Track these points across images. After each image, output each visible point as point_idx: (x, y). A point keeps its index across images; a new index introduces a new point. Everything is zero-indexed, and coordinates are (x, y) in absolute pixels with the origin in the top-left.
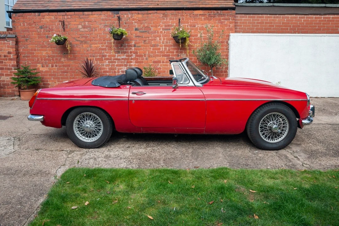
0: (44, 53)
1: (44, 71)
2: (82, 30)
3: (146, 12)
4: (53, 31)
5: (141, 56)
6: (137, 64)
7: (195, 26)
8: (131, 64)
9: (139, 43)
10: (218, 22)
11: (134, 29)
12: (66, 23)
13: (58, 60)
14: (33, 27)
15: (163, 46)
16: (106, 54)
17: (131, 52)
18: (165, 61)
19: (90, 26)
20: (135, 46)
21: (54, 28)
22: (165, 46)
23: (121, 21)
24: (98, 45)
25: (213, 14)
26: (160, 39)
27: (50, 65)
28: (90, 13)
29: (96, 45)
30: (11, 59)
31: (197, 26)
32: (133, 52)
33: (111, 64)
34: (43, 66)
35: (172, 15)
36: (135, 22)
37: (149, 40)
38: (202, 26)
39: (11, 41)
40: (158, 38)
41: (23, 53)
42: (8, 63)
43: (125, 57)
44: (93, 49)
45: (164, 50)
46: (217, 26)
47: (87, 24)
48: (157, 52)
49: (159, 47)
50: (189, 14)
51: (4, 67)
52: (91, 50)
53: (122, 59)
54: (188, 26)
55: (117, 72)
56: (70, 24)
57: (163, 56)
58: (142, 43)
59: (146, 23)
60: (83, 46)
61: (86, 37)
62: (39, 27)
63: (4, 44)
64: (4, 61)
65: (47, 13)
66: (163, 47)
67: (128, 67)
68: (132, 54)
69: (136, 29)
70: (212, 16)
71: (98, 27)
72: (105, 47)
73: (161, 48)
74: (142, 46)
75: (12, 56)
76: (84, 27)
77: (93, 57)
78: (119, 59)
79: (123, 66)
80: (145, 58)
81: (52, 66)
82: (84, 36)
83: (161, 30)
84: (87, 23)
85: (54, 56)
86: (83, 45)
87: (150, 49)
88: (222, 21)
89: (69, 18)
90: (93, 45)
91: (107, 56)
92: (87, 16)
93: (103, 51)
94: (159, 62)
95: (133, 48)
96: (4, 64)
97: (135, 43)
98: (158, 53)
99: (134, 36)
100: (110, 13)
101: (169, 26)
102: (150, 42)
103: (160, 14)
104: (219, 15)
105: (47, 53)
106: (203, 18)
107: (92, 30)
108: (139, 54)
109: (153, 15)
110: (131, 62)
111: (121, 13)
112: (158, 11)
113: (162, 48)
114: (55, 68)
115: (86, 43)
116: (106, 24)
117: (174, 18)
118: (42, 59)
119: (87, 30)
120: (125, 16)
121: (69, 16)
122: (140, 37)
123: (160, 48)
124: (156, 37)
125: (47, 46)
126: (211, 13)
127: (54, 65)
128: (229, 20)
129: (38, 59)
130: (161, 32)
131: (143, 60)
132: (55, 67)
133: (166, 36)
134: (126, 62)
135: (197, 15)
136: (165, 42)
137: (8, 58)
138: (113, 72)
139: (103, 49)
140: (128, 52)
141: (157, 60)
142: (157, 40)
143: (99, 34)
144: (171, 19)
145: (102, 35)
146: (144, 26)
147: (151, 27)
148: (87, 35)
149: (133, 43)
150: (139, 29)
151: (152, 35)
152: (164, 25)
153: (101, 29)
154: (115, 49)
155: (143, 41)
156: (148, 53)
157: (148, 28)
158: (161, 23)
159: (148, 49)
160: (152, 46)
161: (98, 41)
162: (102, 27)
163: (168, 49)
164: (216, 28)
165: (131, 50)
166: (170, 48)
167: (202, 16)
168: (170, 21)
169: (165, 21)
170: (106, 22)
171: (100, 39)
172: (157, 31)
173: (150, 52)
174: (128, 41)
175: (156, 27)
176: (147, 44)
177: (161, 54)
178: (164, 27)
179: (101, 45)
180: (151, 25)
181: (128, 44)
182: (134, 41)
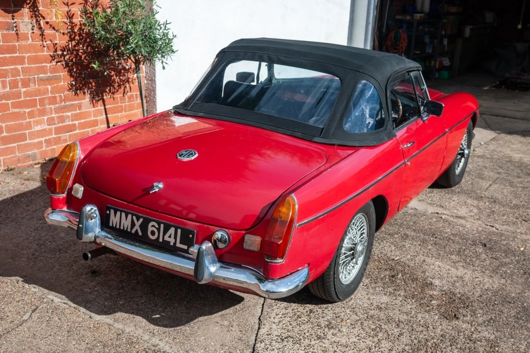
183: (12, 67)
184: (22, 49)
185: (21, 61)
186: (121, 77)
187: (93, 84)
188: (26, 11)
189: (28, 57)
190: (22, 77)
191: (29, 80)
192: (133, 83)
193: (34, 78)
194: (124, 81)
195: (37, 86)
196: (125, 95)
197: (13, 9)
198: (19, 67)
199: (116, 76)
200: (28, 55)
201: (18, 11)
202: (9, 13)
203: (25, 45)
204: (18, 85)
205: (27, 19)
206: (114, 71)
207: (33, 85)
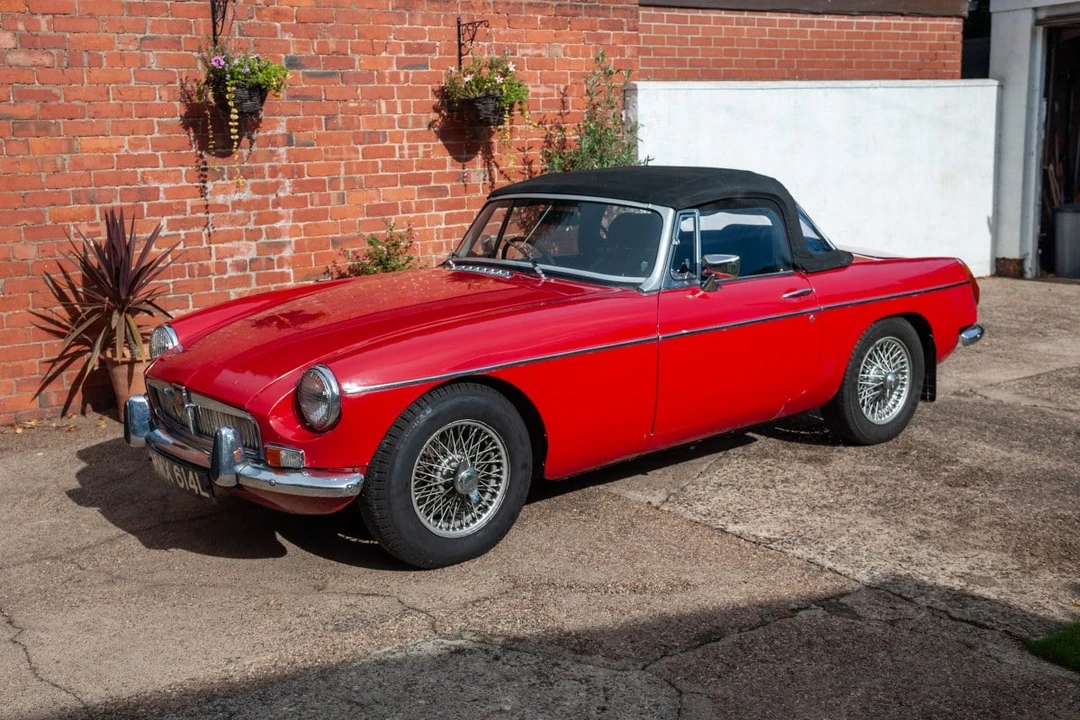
2: (20, 58)
5: (317, 186)
6: (301, 224)
7: (515, 54)
8: (278, 225)
9: (308, 125)
10: (588, 37)
11: (280, 58)
15: (405, 140)
16: (155, 185)
17: (274, 172)
18: (414, 206)
20: (289, 141)
22: (412, 137)
24: (113, 140)
25: (571, 6)
26: (392, 109)
29: (102, 142)
31: (522, 51)
32: (283, 169)
33: (182, 232)
35: (433, 1)
36: (285, 29)
37: (347, 110)
38: (538, 52)
40: (383, 104)
43: (246, 195)
44: (87, 164)
45: (406, 158)
46: (586, 53)
47: (43, 26)
48: (380, 164)
49: (387, 144)
52: (77, 164)
53: (237, 204)
54: (489, 53)
55: (213, 270)
57: (405, 181)
58: (320, 126)
59: (333, 36)
60: (28, 147)
61: (45, 97)
67: (263, 239)
68: (280, 177)
69: (292, 63)
70: (570, 12)
72: (150, 152)
73: (397, 146)
74: (320, 139)
76: (29, 43)
77: (92, 202)
78: (223, 207)
79: (240, 239)
80: (333, 194)
82: (29, 91)
83: (395, 69)
84: (43, 22)
86: (32, 140)
87: (353, 156)
88: (600, 31)
90: (85, 142)
91: (162, 195)
93: (140, 170)
94: (392, 208)
95: (282, 150)
97: (291, 126)
98: (385, 168)
99: (284, 95)
101: (422, 49)
102: (352, 118)
104: (590, 7)
106: (539, 17)
107: (74, 62)
108: (307, 178)
110: (277, 218)
113: (401, 148)
115: (44, 129)
116: (148, 34)
117: (439, 15)
119: (47, 60)
122: (309, 98)
123: (394, 147)
124: (373, 97)
128: (622, 29)
130: (395, 78)
131: (328, 202)
133: (411, 93)
134: (253, 219)
135: (518, 6)
136: (410, 121)
138: (196, 272)
139: (140, 161)
140: (259, 172)
141: (382, 202)
142: (380, 112)
143: (116, 83)
144: (427, 20)
145: (131, 89)
146: (323, 46)
147: (352, 52)
148: (48, 88)
149: (281, 129)
150: (303, 62)
151: (359, 91)
152: (403, 47)
153: (122, 58)
154: (201, 156)
155: (323, 117)
156: (346, 173)
157: (340, 59)
158: (392, 37)
159: (345, 151)
160: (359, 138)
161: (110, 120)
162: (131, 47)
163: (424, 152)
164: (582, 61)
165: (275, 158)
166: (429, 146)
167: (535, 12)
168: (426, 28)
169: (406, 26)
170: (149, 23)
171: (122, 110)
172: (375, 73)
173: (354, 168)
174: (260, 120)
175: (373, 51)
176: (341, 129)
177: (399, 174)
178: (403, 55)
179: (126, 138)
180: (352, 43)
181: (261, 134)
182: (285, 119)
183: (459, 225)
184: (471, 203)
185: (469, 217)
188: (479, 157)
197: (465, 156)
198: (467, 225)
200: (478, 210)
201: (471, 158)
202: (460, 162)
203: (475, 199)
205: (479, 168)
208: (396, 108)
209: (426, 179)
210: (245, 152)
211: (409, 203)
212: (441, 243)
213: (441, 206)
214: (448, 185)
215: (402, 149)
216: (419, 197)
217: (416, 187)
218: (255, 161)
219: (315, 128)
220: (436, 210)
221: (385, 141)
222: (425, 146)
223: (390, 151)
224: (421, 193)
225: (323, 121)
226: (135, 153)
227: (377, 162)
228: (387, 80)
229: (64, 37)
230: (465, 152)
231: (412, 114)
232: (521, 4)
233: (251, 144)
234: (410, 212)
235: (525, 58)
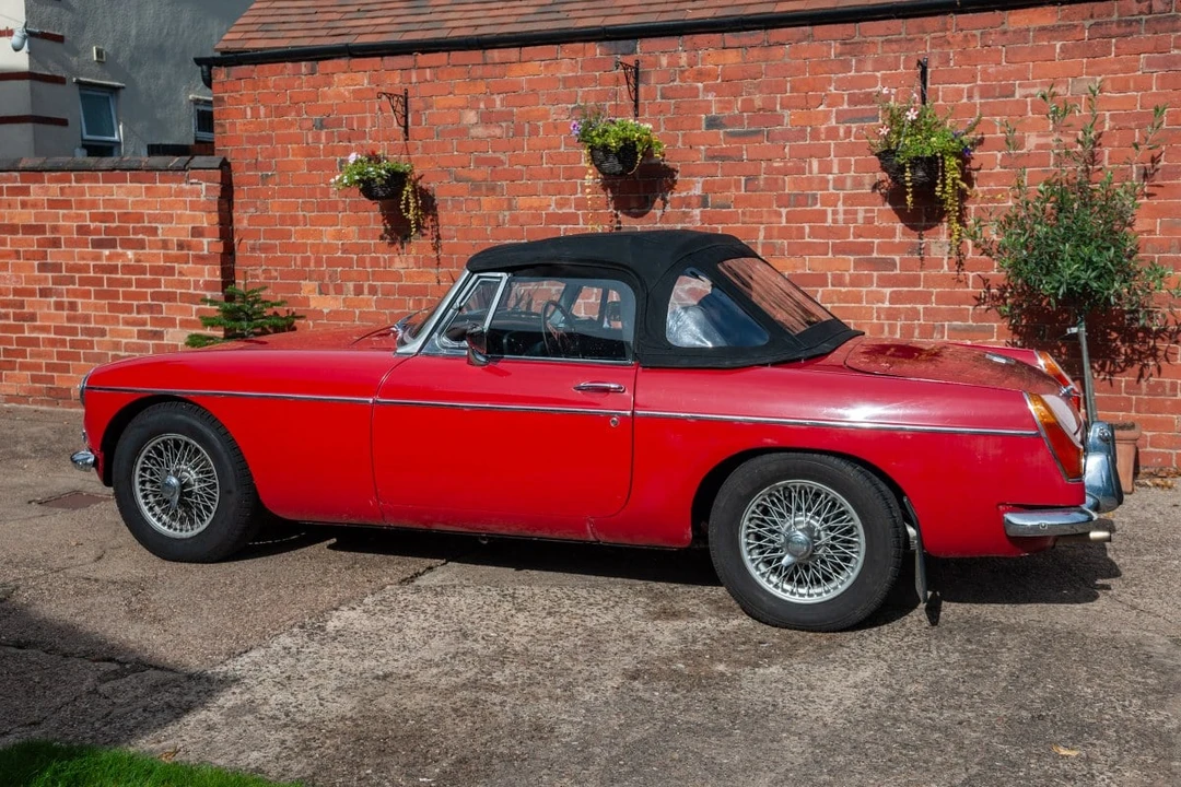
0: (328, 235)
1: (326, 311)
2: (479, 131)
3: (760, 36)
4: (364, 138)
7: (1013, 95)
9: (726, 187)
10: (1149, 64)
11: (700, 119)
12: (414, 103)
13: (382, 264)
14: (291, 124)
15: (840, 203)
18: (847, 279)
19: (511, 113)
20: (703, 202)
21: (369, 124)
22: (848, 199)
23: (642, 88)
24: (543, 200)
25: (1120, 22)
26: (825, 168)
27: (351, 285)
28: (513, 53)
29: (534, 201)
30: (200, 259)
31: (1023, 91)
34: (323, 291)
35: (888, 41)
36: (707, 89)
37: (770, 171)
38: (1053, 89)
39: (204, 185)
40: (815, 164)
41: (249, 234)
42: (191, 274)
44: (521, 220)
45: (841, 224)
46: (1143, 86)
47: (498, 103)
48: (807, 230)
49: (818, 207)
50: (978, 33)
51: (178, 291)
52: (514, 220)
54: (970, 97)
56: (431, 107)
57: (838, 250)
58: (738, 188)
59: (760, 92)
60: (480, 205)
61: (495, 163)
62: (309, 124)
63: (180, 193)
64: (176, 265)
65: (343, 62)
66: (841, 208)
69: (713, 123)
70: (1116, 31)
71: (545, 116)
72: (572, 210)
73: (829, 210)
74: (738, 201)
75: (206, 247)
76: (487, 118)
81: (359, 291)
82: (485, 159)
83: (833, 123)
84: (498, 99)
85: (366, 249)
86: (483, 199)
87: (774, 219)
88: (1176, 52)
89: (428, 78)
90: (521, 201)
92: (498, 70)
93: (563, 228)
94: (820, 280)
95: (697, 212)
96: (176, 277)
97: (707, 188)
98: (813, 234)
99: (702, 156)
100: (598, 51)
101: (869, 98)
102: (776, 181)
103: (830, 41)
104: (1158, 20)
105: (339, 235)
106: (1059, 44)
107: (519, 132)
109: (794, 48)
111: (642, 46)
112: (820, 30)
113: (835, 213)
114: (370, 303)
115: (492, 190)
116: (578, 104)
117: (897, 58)
118: (319, 262)
119: (498, 132)
120: (664, 61)
121: (428, 70)
122: (729, 158)
123: (825, 212)
124: (804, 155)
125: (341, 206)
126: (1109, 15)
127: (366, 285)
129: (306, 261)
130: (832, 134)
132: (370, 293)
133: (852, 150)
135: (1022, 34)
136: (849, 183)
137: (191, 252)
139: (562, 219)
141: (808, 272)
142: (811, 172)
143: (549, 149)
144: (880, 64)
145: (561, 154)
146: (748, 105)
147: (782, 107)
148: (498, 155)
149: (697, 191)
150: (724, 121)
151: (787, 150)
152: (846, 98)
153: (556, 127)
154: (616, 216)
155: (743, 179)
156: (765, 238)
157: (768, 115)
158: (832, 88)
159: (765, 215)
160: (783, 201)
161: (541, 182)
162: (563, 117)
163: (865, 218)
164: (1135, 98)
165: (687, 220)
166: (873, 211)
167: (1050, 39)
168: (878, 74)
169: (852, 73)
170: (580, 94)
171: (552, 173)
172: (809, 129)
173: (775, 233)
174: (675, 182)
175: (807, 106)
176: (762, 190)
177: (830, 242)
178: (846, 107)
179: (554, 198)
180: (782, 98)
181: (675, 195)
182: (701, 180)
183: (909, 306)
184: (929, 281)
185: (925, 298)
186: (1136, 346)
187: (1063, 350)
188: (945, 226)
189: (937, 294)
190: (922, 322)
191: (934, 327)
192: (1168, 360)
193: (943, 326)
194: (1141, 353)
195: (946, 338)
196: (1142, 381)
197: (923, 224)
198: (920, 307)
199: (1123, 342)
200: (938, 290)
201: (932, 227)
202: (916, 230)
203: (934, 276)
204: (913, 333)
205: (944, 238)
206: (1119, 333)
207: (939, 336)
208: (831, 167)
209: (868, 248)
210: (659, 213)
211: (842, 276)
212: (882, 326)
213: (884, 282)
214: (897, 258)
215: (835, 215)
216: (855, 268)
217: (852, 258)
218: (667, 222)
219: (733, 189)
220: (878, 286)
221: (816, 204)
222: (866, 211)
223: (822, 215)
224: (858, 264)
225: (743, 182)
226: (560, 212)
227: (803, 227)
228: (823, 136)
229: (512, 112)
230: (924, 218)
231: (852, 174)
232: (1028, 30)
233: (665, 205)
234: (842, 284)
235: (1029, 99)
